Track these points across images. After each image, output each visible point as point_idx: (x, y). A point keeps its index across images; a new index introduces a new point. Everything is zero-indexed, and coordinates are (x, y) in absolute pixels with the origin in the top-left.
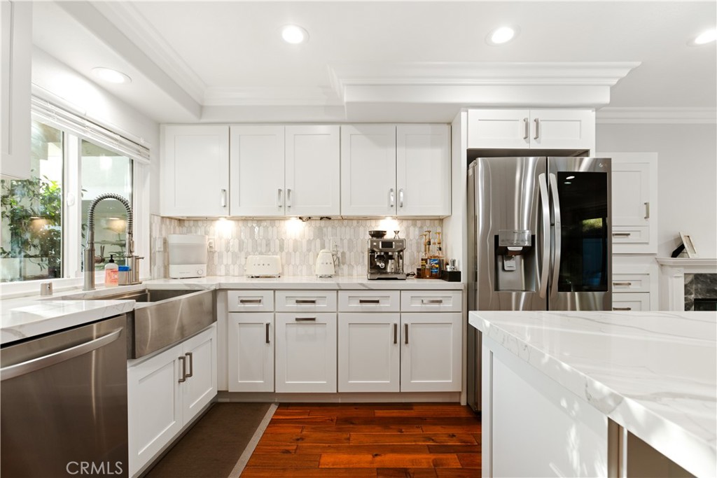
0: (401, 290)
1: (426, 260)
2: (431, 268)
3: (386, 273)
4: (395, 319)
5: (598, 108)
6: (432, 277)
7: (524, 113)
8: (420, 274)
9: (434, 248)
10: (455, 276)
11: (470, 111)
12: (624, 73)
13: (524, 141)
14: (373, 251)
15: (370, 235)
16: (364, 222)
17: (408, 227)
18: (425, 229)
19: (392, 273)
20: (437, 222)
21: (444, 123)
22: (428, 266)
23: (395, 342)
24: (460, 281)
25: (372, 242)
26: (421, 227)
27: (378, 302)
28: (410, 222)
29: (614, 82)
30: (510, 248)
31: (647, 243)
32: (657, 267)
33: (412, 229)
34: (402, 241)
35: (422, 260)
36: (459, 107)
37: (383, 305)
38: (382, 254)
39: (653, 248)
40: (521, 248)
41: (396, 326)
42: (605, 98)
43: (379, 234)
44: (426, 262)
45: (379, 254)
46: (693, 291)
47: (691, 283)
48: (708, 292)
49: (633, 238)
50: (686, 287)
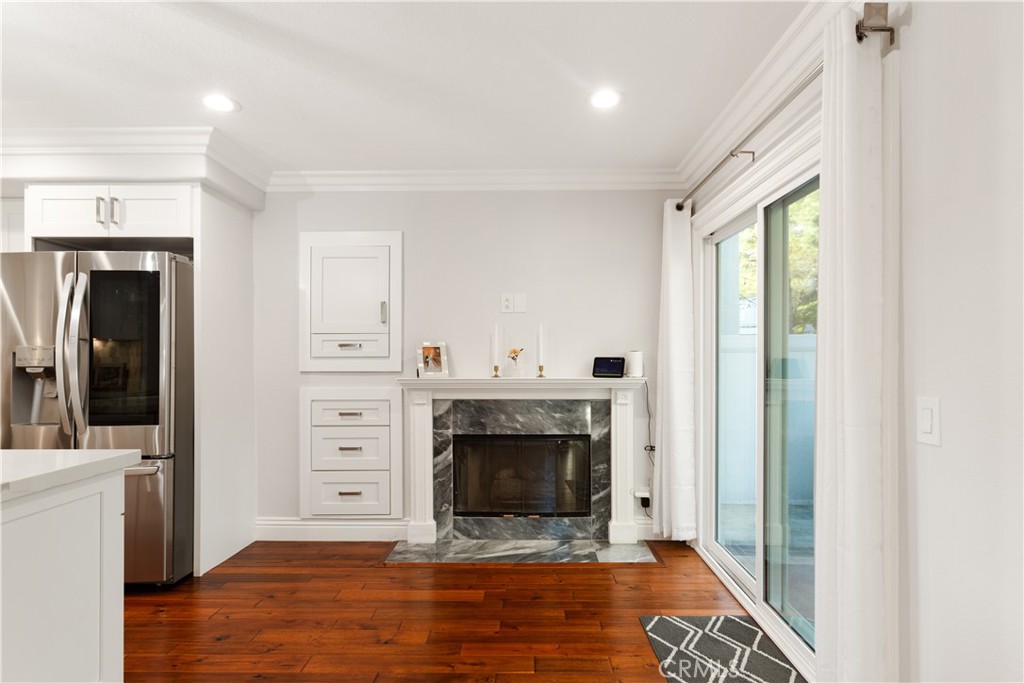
7: (103, 191)
13: (101, 225)
31: (387, 358)
32: (399, 390)
39: (393, 365)
46: (450, 424)
47: (448, 412)
48: (472, 425)
49: (367, 350)
50: (436, 420)
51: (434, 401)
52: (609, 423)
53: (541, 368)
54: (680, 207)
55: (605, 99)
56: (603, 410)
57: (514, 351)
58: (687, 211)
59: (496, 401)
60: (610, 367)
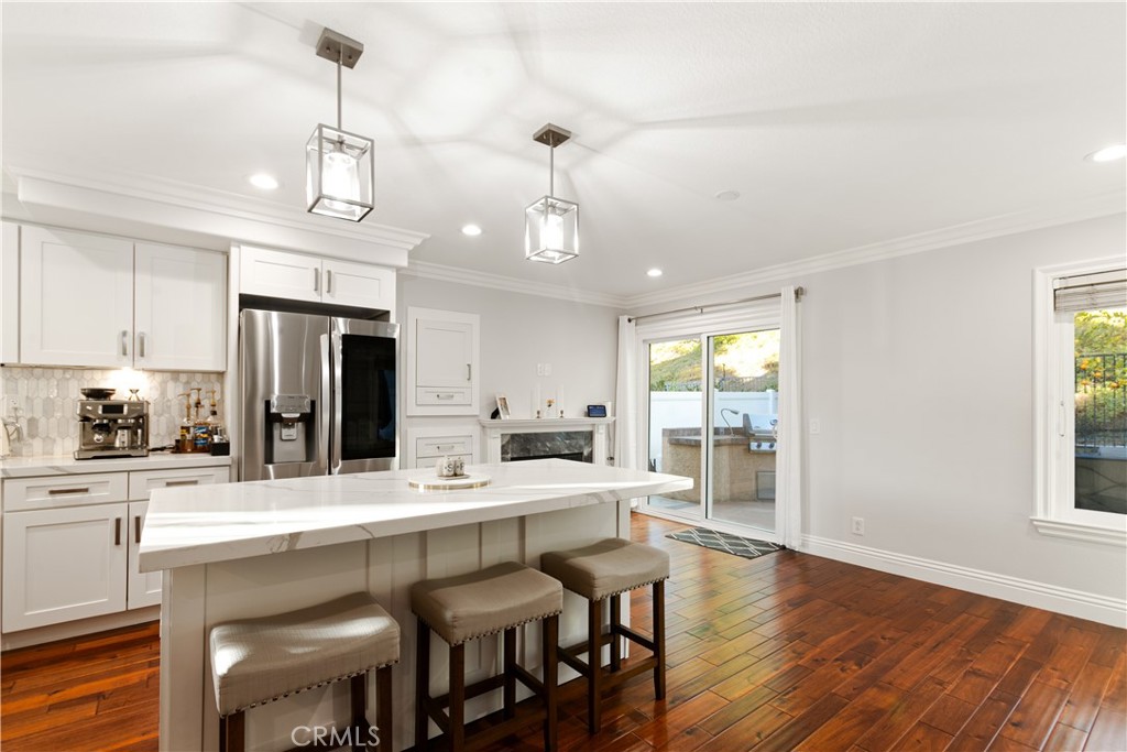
0: (129, 472)
1: (188, 429)
2: (195, 438)
3: (113, 448)
4: (120, 512)
5: (398, 269)
6: (196, 450)
7: (315, 263)
8: (179, 448)
9: (205, 411)
10: (222, 449)
11: (242, 247)
12: (418, 242)
13: (314, 292)
14: (85, 419)
15: (84, 394)
16: (79, 373)
17: (163, 384)
18: (194, 385)
19: (124, 448)
20: (213, 377)
21: (216, 251)
22: (189, 437)
23: (118, 542)
24: (228, 454)
25: (83, 406)
26: (188, 383)
27: (86, 490)
28: (169, 374)
29: (411, 248)
30: (284, 415)
31: (470, 405)
32: (478, 428)
33: (171, 385)
34: (141, 404)
35: (182, 428)
36: (229, 242)
37: (95, 495)
38: (105, 421)
39: (475, 410)
40: (298, 415)
41: (118, 521)
42: (404, 262)
43: (98, 394)
44: (188, 431)
45: (97, 422)
46: (509, 451)
47: (508, 442)
48: (522, 450)
49: (457, 399)
50: (503, 447)
51: (502, 435)
52: (592, 445)
53: (562, 412)
54: (630, 321)
55: (655, 273)
56: (589, 436)
57: (550, 402)
58: (633, 322)
59: (536, 434)
60: (596, 411)
